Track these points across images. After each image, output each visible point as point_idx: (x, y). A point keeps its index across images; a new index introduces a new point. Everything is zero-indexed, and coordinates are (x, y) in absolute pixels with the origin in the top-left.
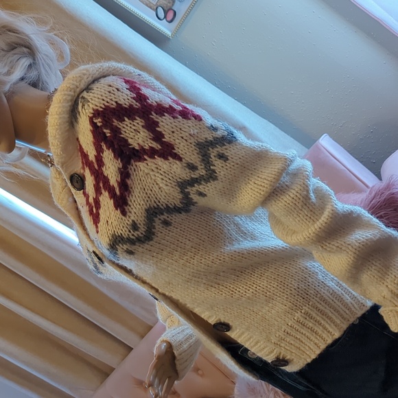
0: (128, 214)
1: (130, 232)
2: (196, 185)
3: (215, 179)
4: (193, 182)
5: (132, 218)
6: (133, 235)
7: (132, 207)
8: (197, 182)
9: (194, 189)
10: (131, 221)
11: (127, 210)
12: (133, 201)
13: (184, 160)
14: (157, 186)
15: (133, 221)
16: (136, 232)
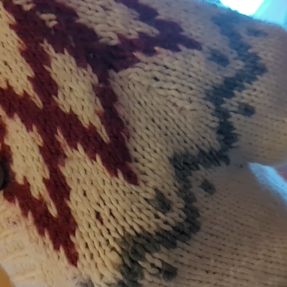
0: (141, 177)
1: (157, 217)
2: (235, 92)
3: (262, 70)
4: (229, 87)
5: (152, 183)
6: (166, 223)
7: (142, 160)
8: (236, 85)
9: (233, 101)
10: (151, 191)
11: (135, 171)
12: (139, 149)
13: (204, 48)
14: (174, 109)
15: (156, 190)
16: (170, 214)
